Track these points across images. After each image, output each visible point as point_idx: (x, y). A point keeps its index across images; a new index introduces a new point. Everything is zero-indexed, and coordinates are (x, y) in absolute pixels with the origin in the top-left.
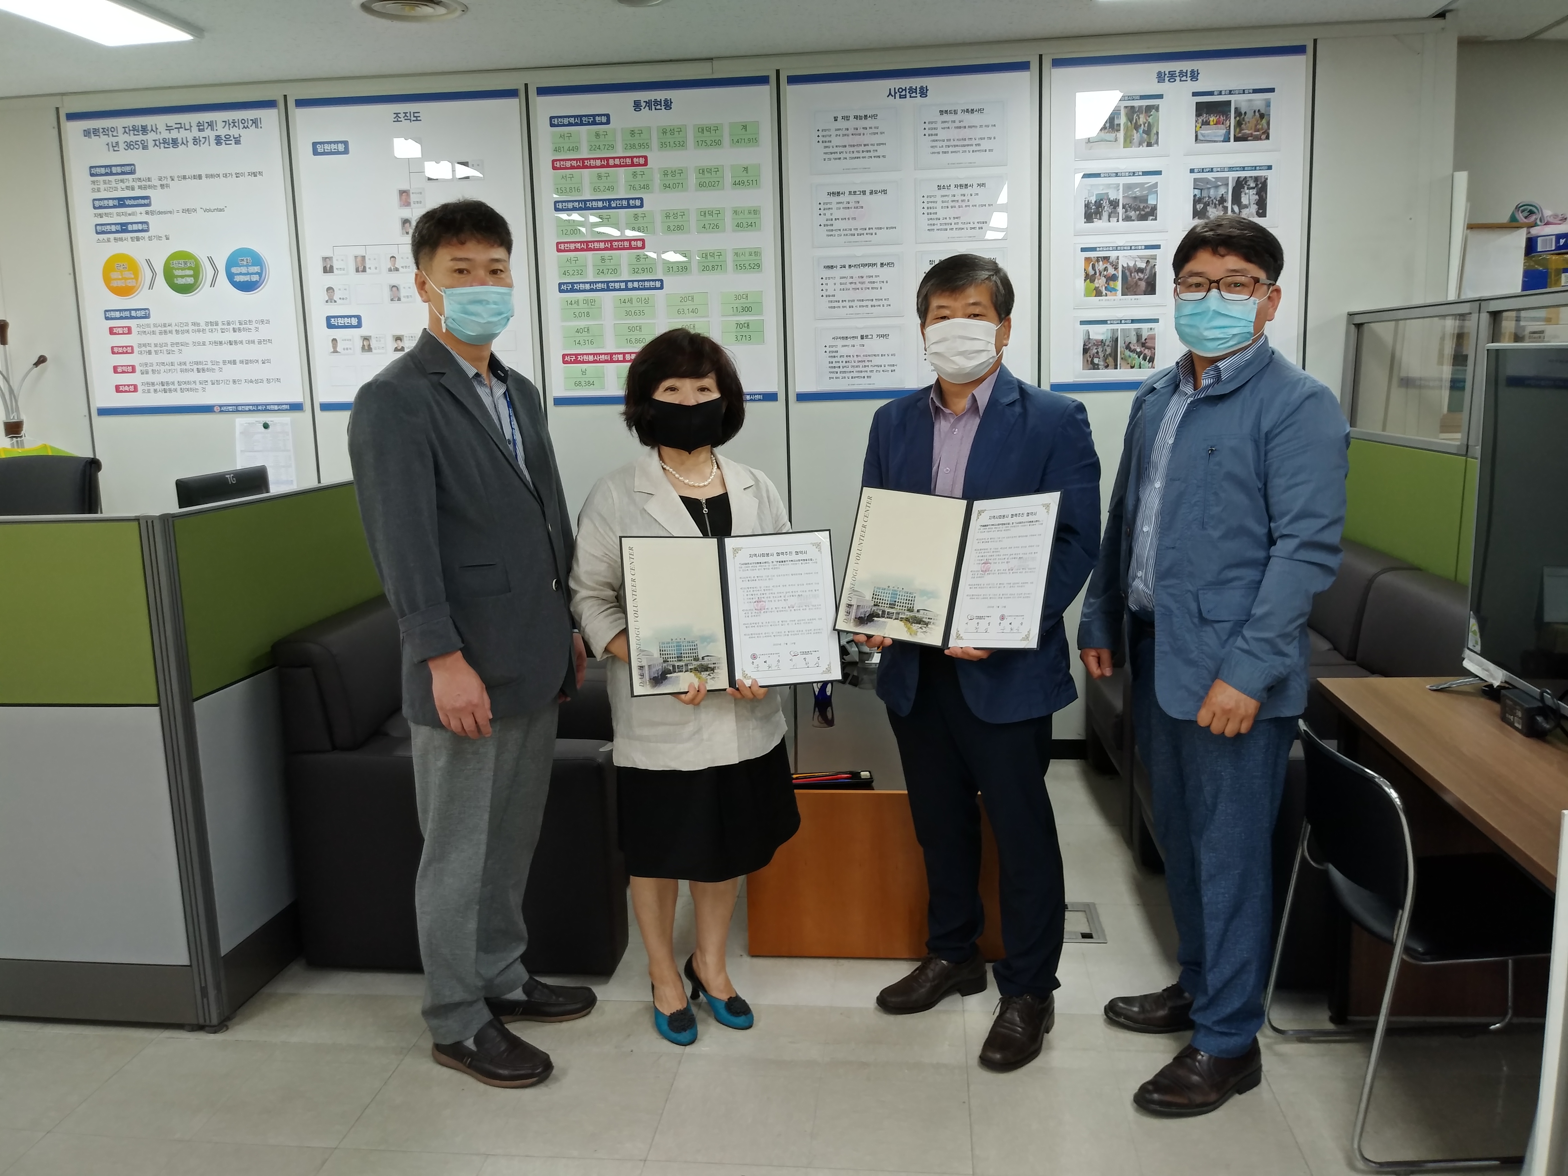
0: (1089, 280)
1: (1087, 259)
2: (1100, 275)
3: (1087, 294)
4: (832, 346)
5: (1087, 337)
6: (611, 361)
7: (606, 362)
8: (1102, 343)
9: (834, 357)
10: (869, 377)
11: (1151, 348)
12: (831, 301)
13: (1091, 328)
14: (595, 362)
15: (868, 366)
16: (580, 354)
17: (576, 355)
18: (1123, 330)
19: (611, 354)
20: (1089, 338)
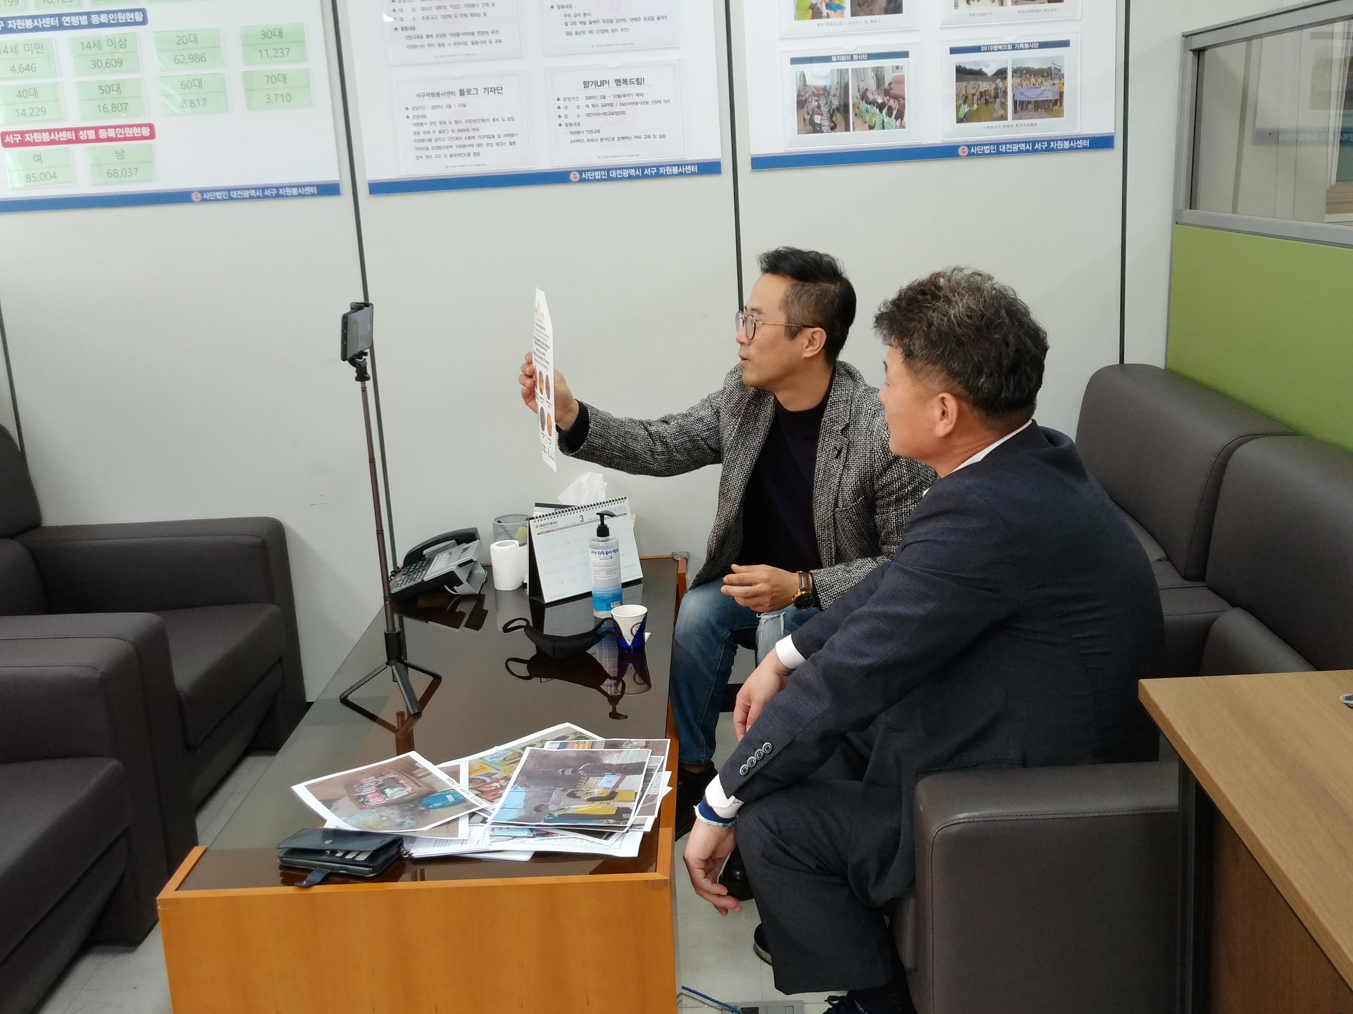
3: (799, 16)
4: (418, 108)
5: (802, 83)
6: (78, 141)
7: (69, 142)
8: (825, 92)
9: (422, 124)
10: (475, 154)
11: (900, 98)
12: (410, 38)
13: (807, 68)
14: (52, 142)
15: (474, 137)
16: (28, 132)
17: (22, 133)
18: (855, 71)
19: (77, 130)
20: (805, 85)
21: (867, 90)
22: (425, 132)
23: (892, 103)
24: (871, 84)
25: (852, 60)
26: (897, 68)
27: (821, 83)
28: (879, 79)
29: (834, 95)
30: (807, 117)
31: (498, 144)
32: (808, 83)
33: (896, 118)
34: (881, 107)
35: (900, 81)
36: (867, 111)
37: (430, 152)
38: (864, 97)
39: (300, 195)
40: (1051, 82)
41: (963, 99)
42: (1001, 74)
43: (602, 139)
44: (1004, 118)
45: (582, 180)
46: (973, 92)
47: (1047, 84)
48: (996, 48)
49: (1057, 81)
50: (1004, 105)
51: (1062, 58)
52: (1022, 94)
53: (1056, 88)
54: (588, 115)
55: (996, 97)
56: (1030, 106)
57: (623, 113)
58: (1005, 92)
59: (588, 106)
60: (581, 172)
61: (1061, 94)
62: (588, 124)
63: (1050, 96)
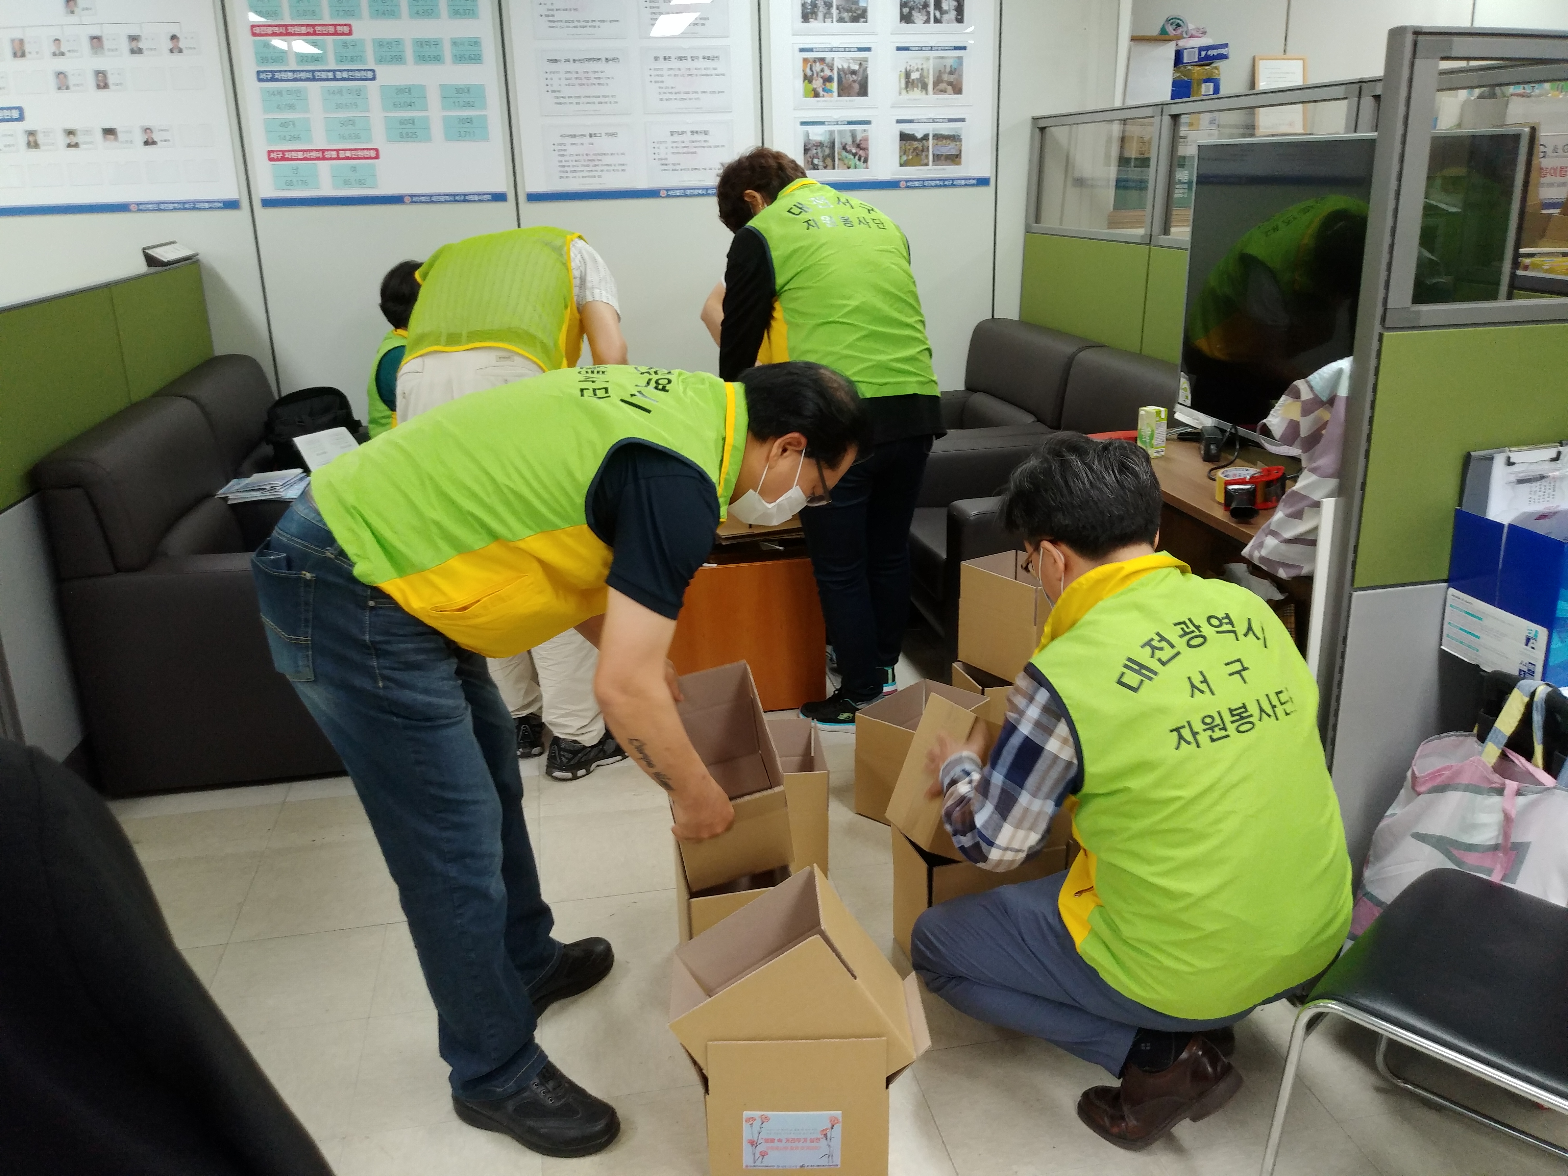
0: (807, 81)
1: (806, 60)
2: (817, 75)
3: (806, 95)
4: (560, 145)
5: (807, 138)
6: (324, 158)
7: (318, 159)
8: (820, 145)
9: (563, 155)
10: (600, 177)
11: (865, 149)
12: (557, 97)
13: (810, 129)
14: (305, 159)
15: (598, 165)
16: (287, 151)
17: (283, 152)
18: (839, 131)
19: (323, 151)
20: (809, 139)
21: (846, 144)
22: (566, 161)
23: (861, 152)
24: (849, 140)
25: (838, 124)
26: (865, 130)
27: (818, 138)
28: (854, 137)
29: (827, 147)
30: (810, 160)
31: (614, 170)
32: (811, 138)
33: (864, 162)
34: (854, 155)
35: (866, 139)
36: (846, 157)
37: (569, 174)
38: (844, 148)
39: (480, 201)
40: (955, 143)
41: (903, 152)
42: (926, 137)
43: (681, 170)
44: (927, 165)
45: (668, 196)
46: (909, 147)
47: (953, 145)
48: (923, 121)
49: (958, 143)
50: (927, 156)
51: (961, 129)
52: (938, 150)
53: (957, 147)
54: (673, 153)
55: (923, 151)
56: (943, 158)
57: (695, 153)
58: (928, 149)
59: (672, 147)
60: (667, 190)
61: (960, 151)
62: (672, 159)
63: (954, 152)
